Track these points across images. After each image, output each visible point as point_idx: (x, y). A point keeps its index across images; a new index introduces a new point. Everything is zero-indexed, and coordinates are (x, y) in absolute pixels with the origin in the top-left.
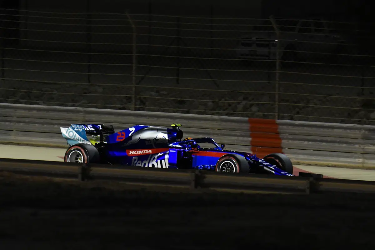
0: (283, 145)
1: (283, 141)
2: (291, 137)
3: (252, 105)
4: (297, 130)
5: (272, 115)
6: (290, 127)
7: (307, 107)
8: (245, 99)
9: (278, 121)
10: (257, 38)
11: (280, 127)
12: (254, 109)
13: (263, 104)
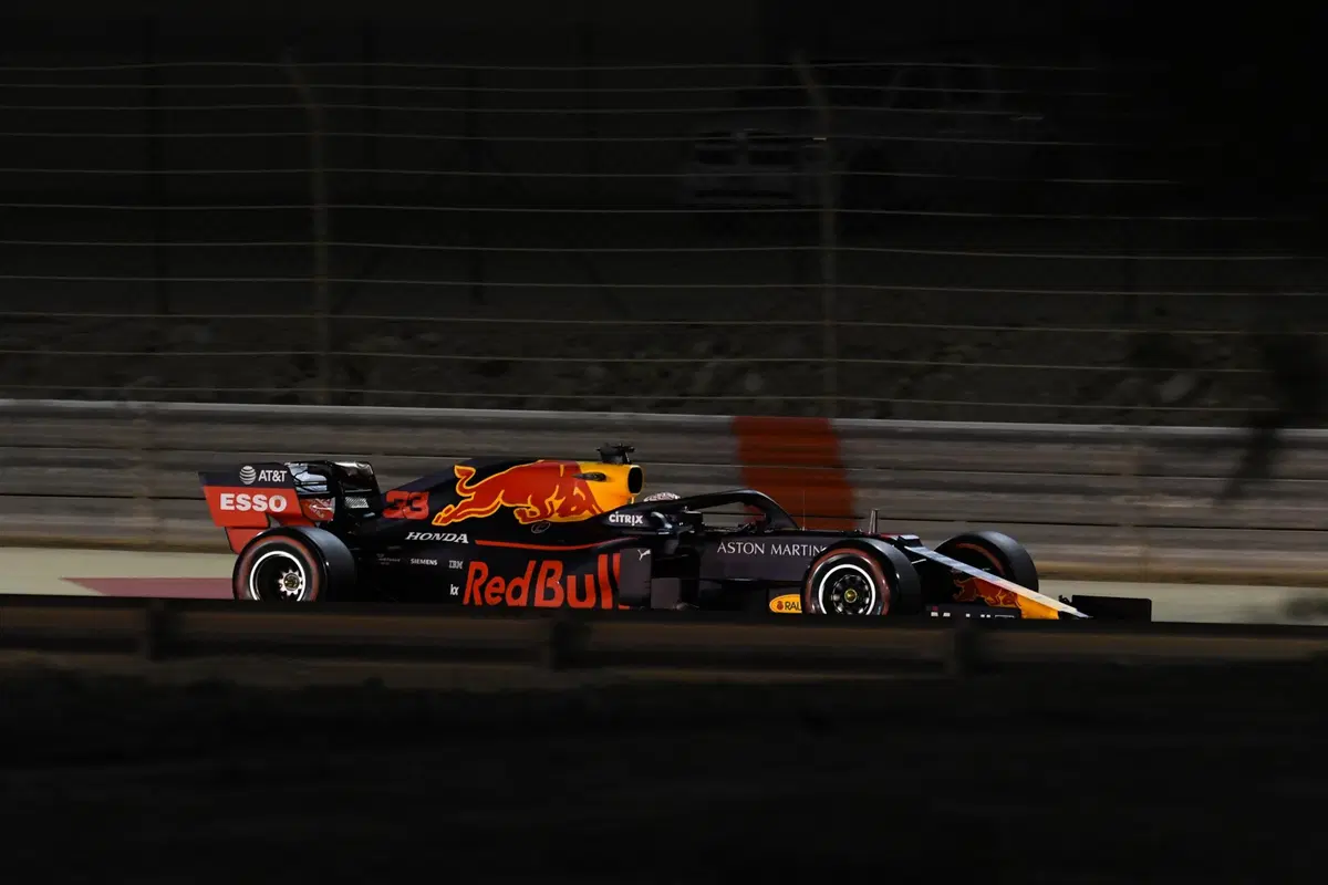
0: (859, 510)
1: (861, 494)
2: (885, 477)
3: (742, 371)
4: (905, 453)
5: (812, 403)
6: (881, 444)
7: (937, 369)
8: (718, 350)
9: (840, 422)
10: (750, 134)
11: (848, 442)
12: (753, 382)
13: (781, 366)
